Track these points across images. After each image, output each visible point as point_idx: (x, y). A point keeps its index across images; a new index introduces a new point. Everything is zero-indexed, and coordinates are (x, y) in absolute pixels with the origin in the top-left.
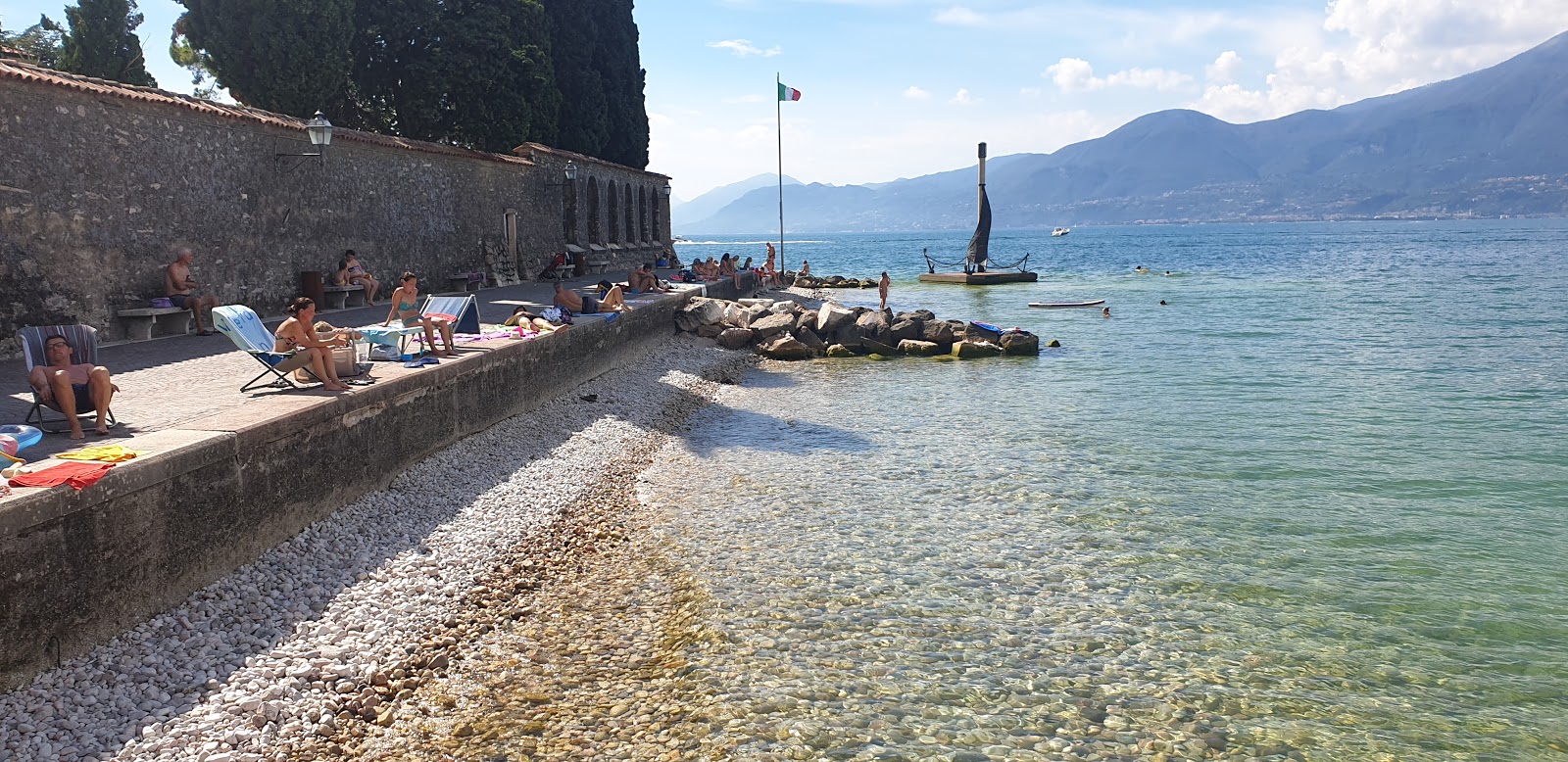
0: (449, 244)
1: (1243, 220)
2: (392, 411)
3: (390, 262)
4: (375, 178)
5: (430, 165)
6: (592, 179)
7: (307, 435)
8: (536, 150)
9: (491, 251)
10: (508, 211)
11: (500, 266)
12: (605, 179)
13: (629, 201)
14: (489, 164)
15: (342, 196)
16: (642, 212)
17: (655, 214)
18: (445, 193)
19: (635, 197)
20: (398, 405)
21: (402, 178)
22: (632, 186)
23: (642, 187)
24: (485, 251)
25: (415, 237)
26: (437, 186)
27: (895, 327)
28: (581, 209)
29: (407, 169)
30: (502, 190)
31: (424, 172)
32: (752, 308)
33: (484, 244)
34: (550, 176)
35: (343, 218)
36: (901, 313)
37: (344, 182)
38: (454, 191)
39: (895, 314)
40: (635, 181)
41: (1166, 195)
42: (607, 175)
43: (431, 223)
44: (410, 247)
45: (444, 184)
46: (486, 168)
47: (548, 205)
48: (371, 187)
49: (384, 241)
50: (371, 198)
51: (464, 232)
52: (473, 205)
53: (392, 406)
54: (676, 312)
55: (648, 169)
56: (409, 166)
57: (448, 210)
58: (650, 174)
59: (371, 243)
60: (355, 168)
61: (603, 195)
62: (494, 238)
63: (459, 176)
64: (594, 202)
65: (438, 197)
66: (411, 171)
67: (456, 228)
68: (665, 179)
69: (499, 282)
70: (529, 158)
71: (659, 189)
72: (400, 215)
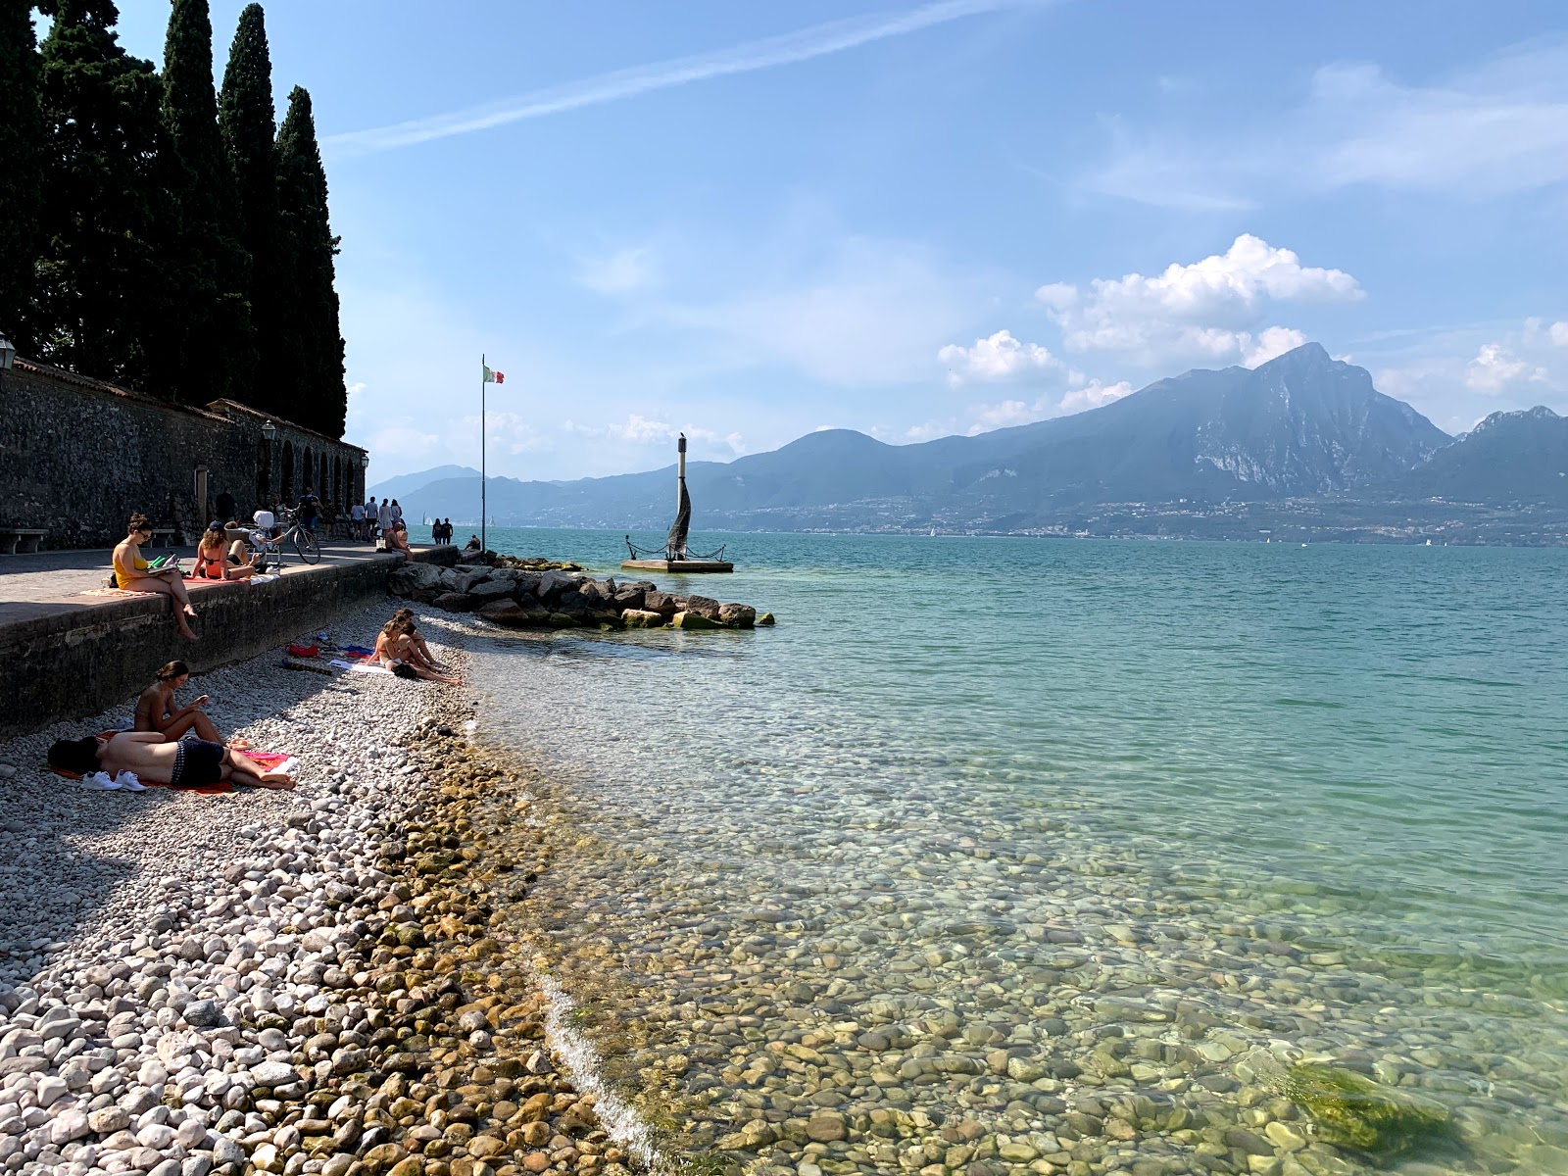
0: (134, 496)
1: (898, 532)
2: (116, 636)
3: (68, 509)
4: (55, 417)
5: (117, 410)
6: (288, 443)
7: (27, 649)
8: (231, 407)
9: (179, 507)
10: (200, 467)
11: (189, 523)
12: (300, 445)
13: (324, 470)
14: (181, 416)
15: (16, 432)
16: (337, 482)
17: (350, 487)
18: (132, 441)
19: (330, 469)
20: (122, 629)
21: (86, 420)
22: (328, 456)
23: (337, 458)
24: (173, 508)
25: (97, 486)
26: (123, 432)
27: (619, 597)
28: (275, 473)
29: (92, 411)
30: (195, 445)
31: (111, 415)
32: (471, 573)
33: (172, 500)
34: (245, 437)
35: (17, 456)
36: (623, 584)
37: (19, 417)
38: (142, 439)
39: (617, 586)
40: (330, 450)
41: (831, 506)
42: (302, 442)
43: (116, 472)
44: (90, 495)
45: (131, 431)
46: (178, 421)
47: (241, 465)
48: (50, 426)
49: (62, 485)
50: (49, 436)
51: (151, 485)
52: (162, 457)
53: (118, 631)
54: (388, 575)
55: (343, 439)
56: (95, 408)
57: (135, 459)
58: (346, 446)
59: (47, 487)
60: (33, 403)
61: (298, 461)
62: (183, 495)
63: (149, 424)
64: (288, 468)
65: (125, 444)
66: (95, 413)
67: (143, 480)
68: (362, 453)
69: (187, 540)
70: (224, 414)
71: (355, 461)
72: (81, 460)
